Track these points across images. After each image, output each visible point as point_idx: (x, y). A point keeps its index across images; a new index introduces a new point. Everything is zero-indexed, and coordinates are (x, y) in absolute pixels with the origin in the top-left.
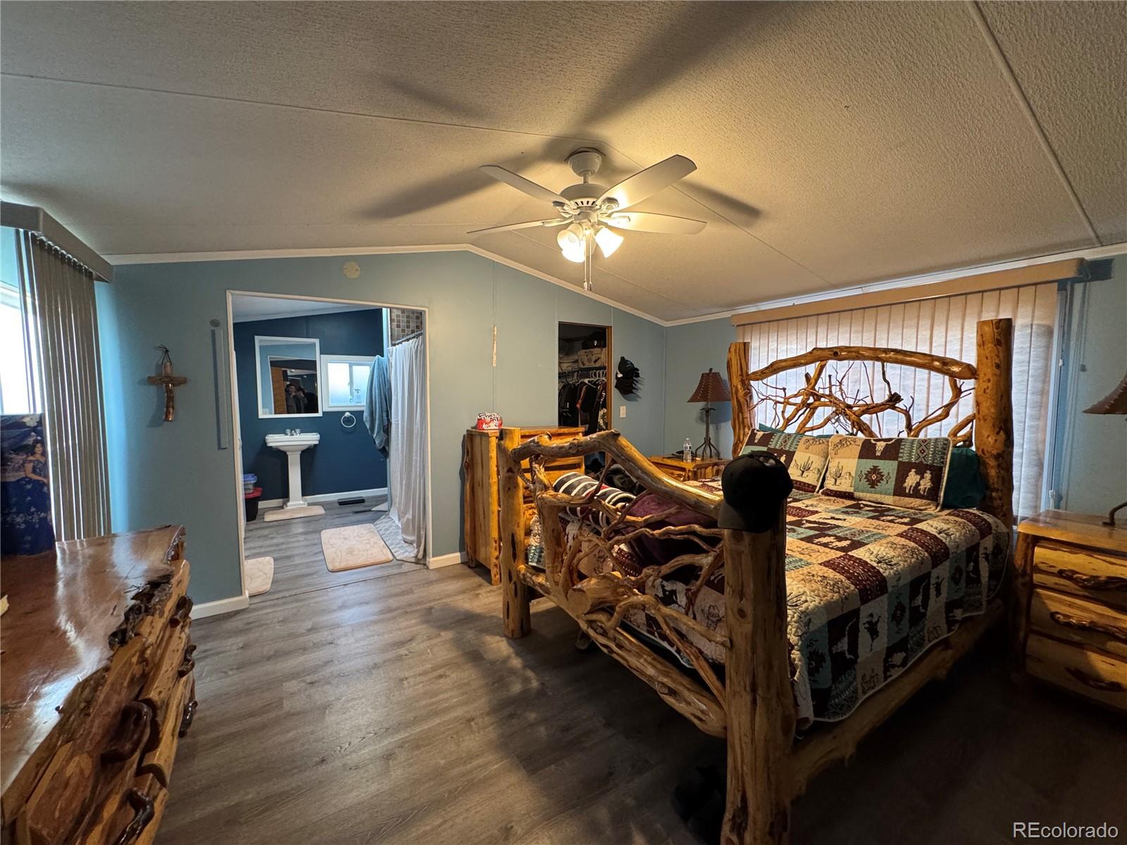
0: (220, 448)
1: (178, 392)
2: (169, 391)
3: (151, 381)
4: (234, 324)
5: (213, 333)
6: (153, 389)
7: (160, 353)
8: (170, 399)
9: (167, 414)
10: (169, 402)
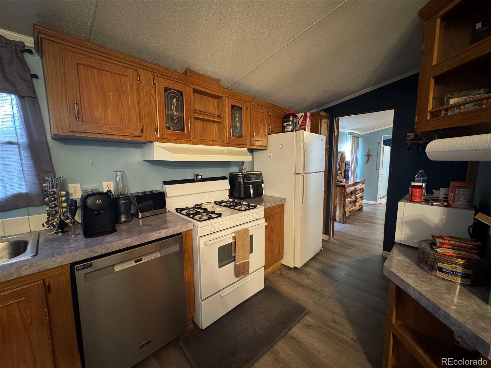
0: (376, 169)
1: (370, 157)
2: (369, 157)
3: (366, 156)
4: (384, 141)
5: (378, 145)
6: (366, 157)
7: (368, 150)
8: (369, 159)
9: (368, 162)
10: (368, 159)
